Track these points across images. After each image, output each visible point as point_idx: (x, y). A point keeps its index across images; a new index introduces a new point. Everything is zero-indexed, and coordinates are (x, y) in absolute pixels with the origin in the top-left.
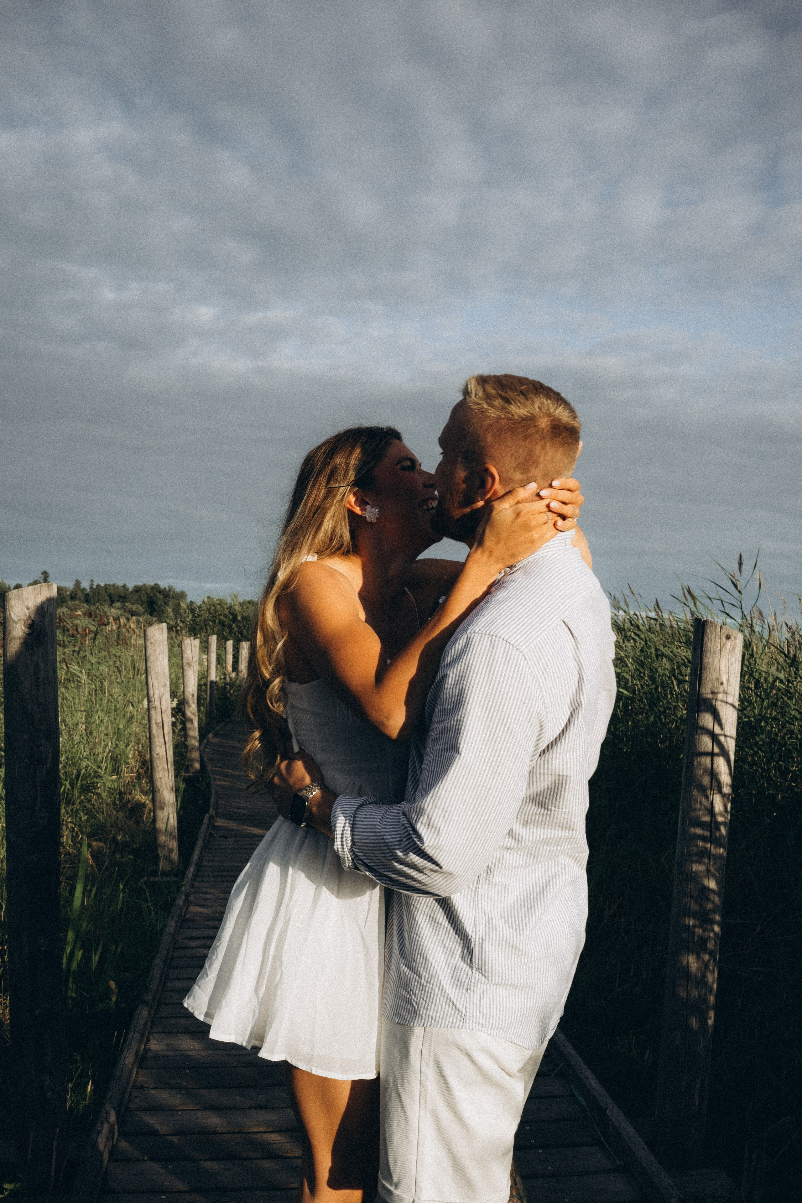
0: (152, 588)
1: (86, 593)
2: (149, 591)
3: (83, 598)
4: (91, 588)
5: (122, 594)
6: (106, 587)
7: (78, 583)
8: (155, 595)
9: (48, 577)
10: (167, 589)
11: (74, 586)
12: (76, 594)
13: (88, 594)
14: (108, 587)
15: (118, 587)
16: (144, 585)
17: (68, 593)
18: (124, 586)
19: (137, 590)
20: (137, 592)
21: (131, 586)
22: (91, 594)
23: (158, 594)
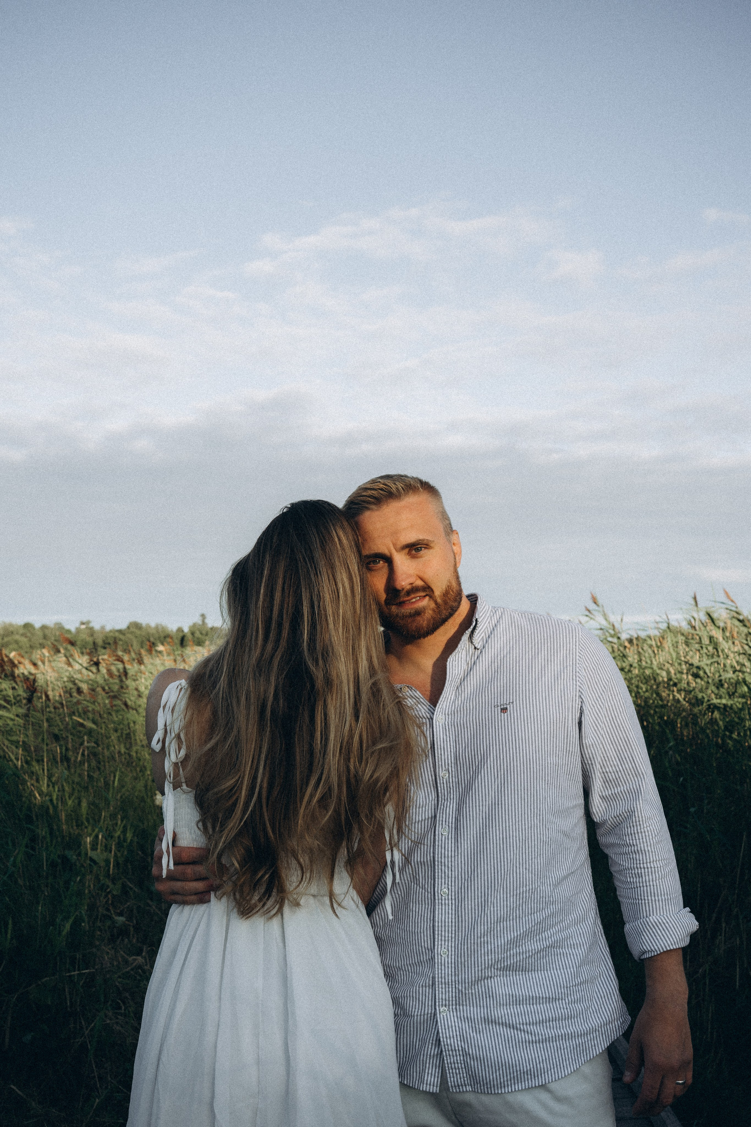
9: (205, 619)
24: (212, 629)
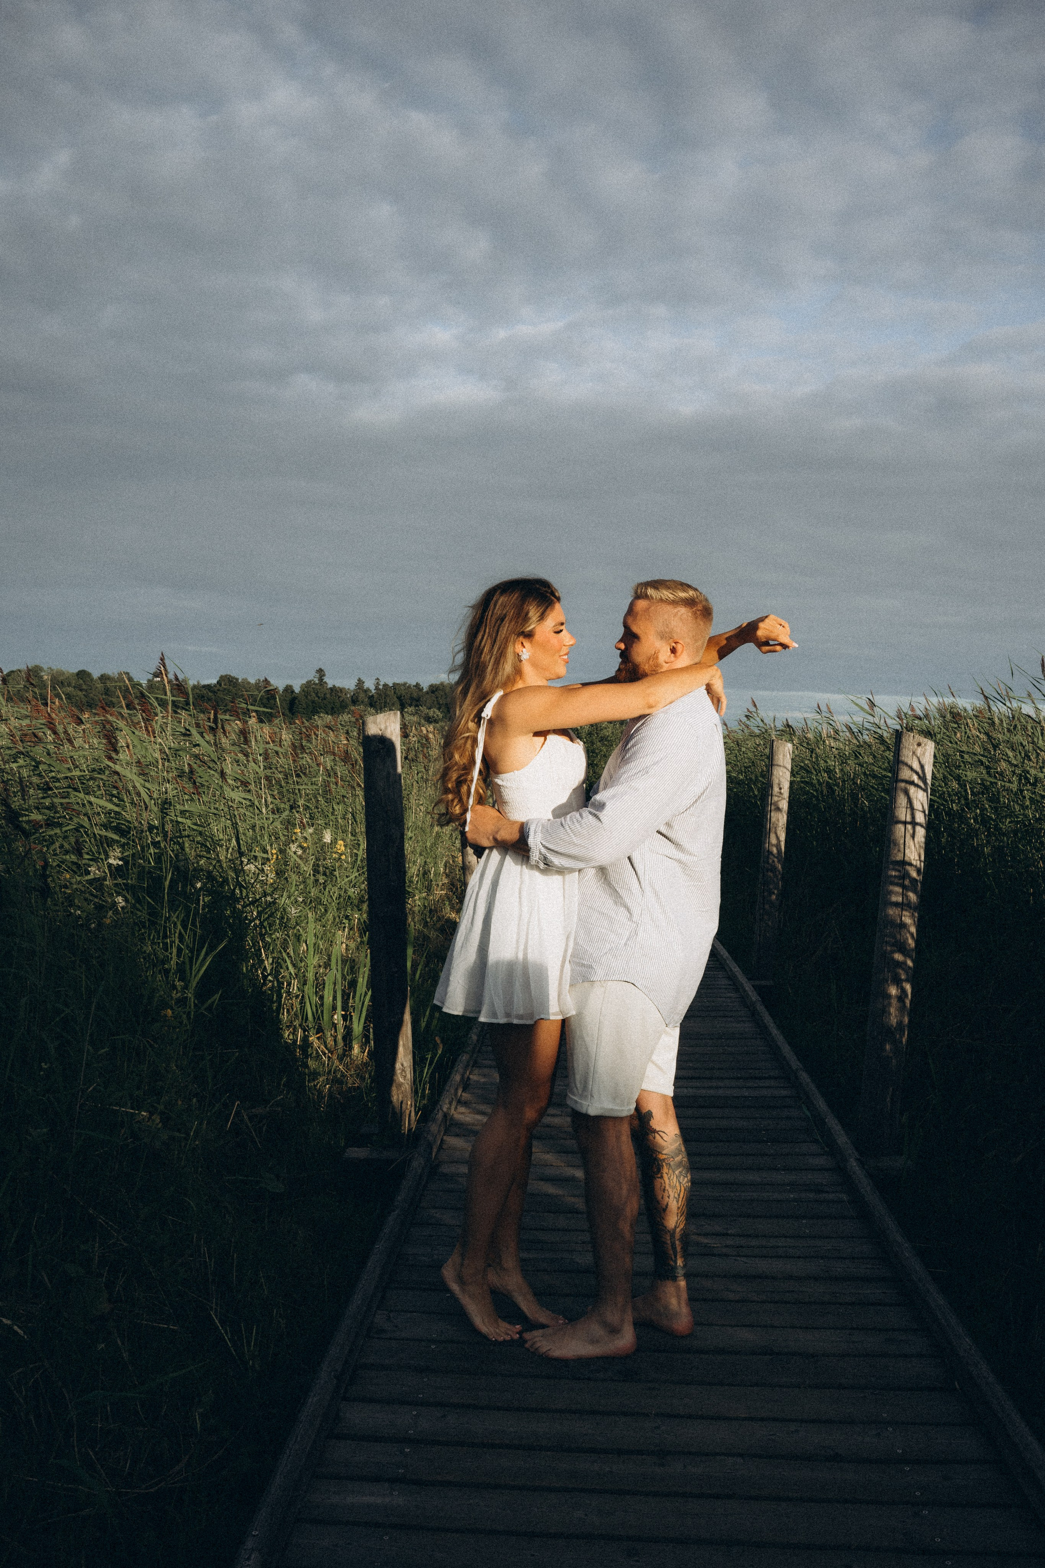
1: (371, 694)
3: (367, 700)
4: (377, 688)
5: (415, 695)
7: (360, 682)
9: (324, 675)
11: (356, 686)
12: (357, 697)
13: (373, 696)
14: (397, 687)
15: (409, 687)
16: (442, 684)
17: (349, 695)
18: (417, 685)
19: (434, 689)
20: (433, 692)
21: (425, 686)
22: (376, 696)
24: (332, 690)
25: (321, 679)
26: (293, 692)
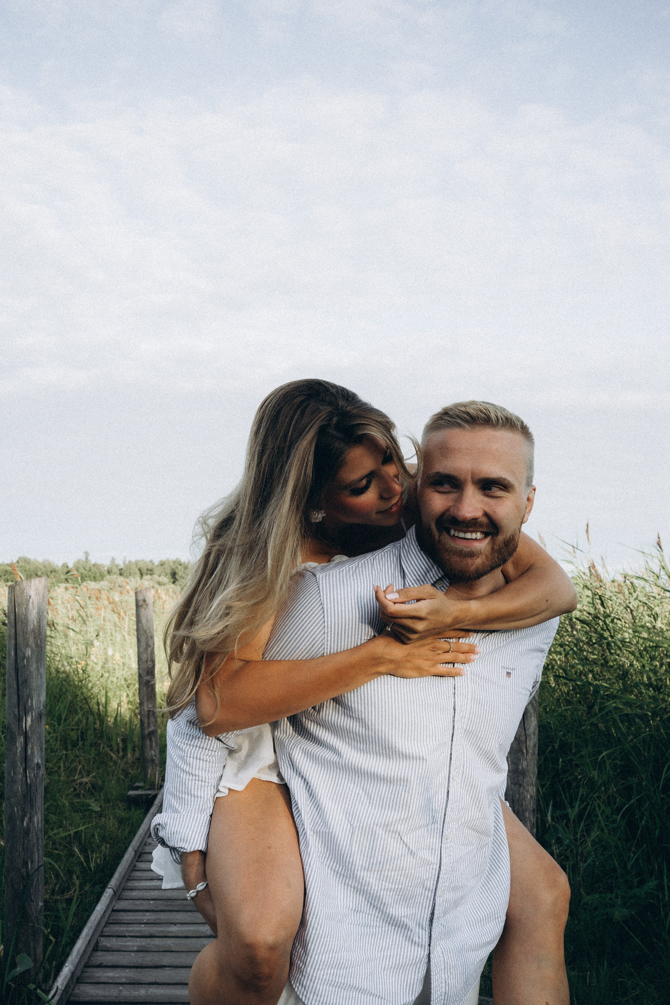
0: (174, 562)
1: (120, 568)
2: (171, 564)
3: (118, 572)
4: (124, 563)
5: (150, 567)
6: (136, 563)
7: (113, 560)
8: (177, 568)
9: (89, 556)
10: (187, 563)
11: (110, 562)
12: (111, 570)
13: (122, 569)
14: (138, 563)
15: (146, 562)
16: (168, 560)
17: (106, 569)
18: (151, 561)
19: (162, 564)
21: (156, 562)
22: (124, 568)
23: (179, 567)
24: (94, 565)
25: (87, 559)
26: (67, 567)
